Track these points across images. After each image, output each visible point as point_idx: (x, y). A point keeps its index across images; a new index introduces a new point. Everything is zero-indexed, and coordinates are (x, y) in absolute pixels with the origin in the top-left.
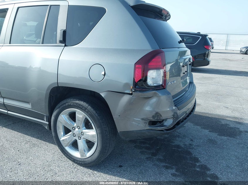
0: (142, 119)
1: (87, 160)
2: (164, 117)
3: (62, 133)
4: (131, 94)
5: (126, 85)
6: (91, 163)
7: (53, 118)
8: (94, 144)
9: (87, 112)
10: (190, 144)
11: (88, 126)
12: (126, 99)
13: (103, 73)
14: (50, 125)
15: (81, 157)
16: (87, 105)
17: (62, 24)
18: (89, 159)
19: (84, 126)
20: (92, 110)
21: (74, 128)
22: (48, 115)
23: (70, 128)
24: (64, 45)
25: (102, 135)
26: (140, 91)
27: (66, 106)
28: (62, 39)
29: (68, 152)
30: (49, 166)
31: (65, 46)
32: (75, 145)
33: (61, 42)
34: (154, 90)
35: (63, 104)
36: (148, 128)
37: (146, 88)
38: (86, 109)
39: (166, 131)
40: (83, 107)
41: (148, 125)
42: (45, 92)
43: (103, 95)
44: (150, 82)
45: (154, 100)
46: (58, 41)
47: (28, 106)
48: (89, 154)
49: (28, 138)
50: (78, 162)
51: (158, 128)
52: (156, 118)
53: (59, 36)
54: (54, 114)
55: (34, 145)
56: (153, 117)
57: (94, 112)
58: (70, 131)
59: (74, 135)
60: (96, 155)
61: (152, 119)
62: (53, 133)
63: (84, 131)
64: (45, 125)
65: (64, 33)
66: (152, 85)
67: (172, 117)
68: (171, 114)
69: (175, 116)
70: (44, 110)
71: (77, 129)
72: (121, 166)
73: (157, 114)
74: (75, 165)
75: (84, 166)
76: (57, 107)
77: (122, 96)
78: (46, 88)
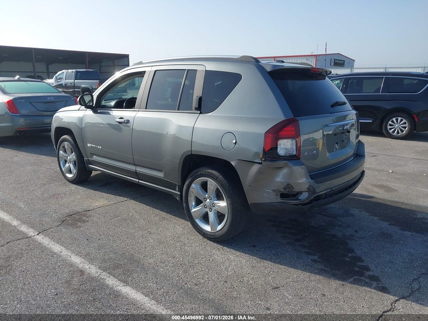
0: (273, 191)
1: (217, 233)
2: (297, 189)
3: (194, 203)
4: (261, 163)
5: (256, 154)
6: (221, 236)
7: (185, 187)
8: (224, 216)
9: (219, 182)
10: (352, 236)
11: (219, 197)
12: (255, 168)
13: (234, 141)
14: (181, 195)
15: (211, 230)
16: (219, 174)
17: (198, 91)
18: (219, 232)
19: (216, 196)
20: (223, 179)
21: (205, 199)
22: (180, 184)
23: (202, 199)
24: (199, 112)
25: (232, 206)
26: (270, 161)
27: (198, 175)
28: (197, 107)
29: (198, 225)
30: (179, 237)
31: (201, 113)
32: (205, 218)
33: (196, 109)
34: (286, 160)
35: (195, 173)
36: (279, 200)
37: (276, 158)
38: (217, 178)
39: (301, 206)
40: (215, 176)
41: (279, 197)
42: (178, 161)
43: (233, 163)
44: (281, 151)
45: (285, 171)
46: (193, 108)
47: (160, 175)
48: (219, 228)
49: (157, 211)
50: (208, 236)
51: (291, 201)
52: (288, 190)
53: (195, 103)
54: (187, 183)
55: (164, 219)
56: (285, 188)
57: (225, 182)
58: (202, 202)
59: (205, 207)
60: (226, 228)
61: (283, 190)
62: (184, 205)
63: (215, 202)
64: (177, 196)
65: (200, 99)
66: (283, 155)
67: (307, 190)
68: (305, 187)
69: (311, 190)
70: (176, 179)
71: (208, 200)
72: (254, 246)
73: (289, 186)
74: (205, 240)
75: (213, 241)
76: (190, 175)
77: (252, 165)
78: (180, 156)
